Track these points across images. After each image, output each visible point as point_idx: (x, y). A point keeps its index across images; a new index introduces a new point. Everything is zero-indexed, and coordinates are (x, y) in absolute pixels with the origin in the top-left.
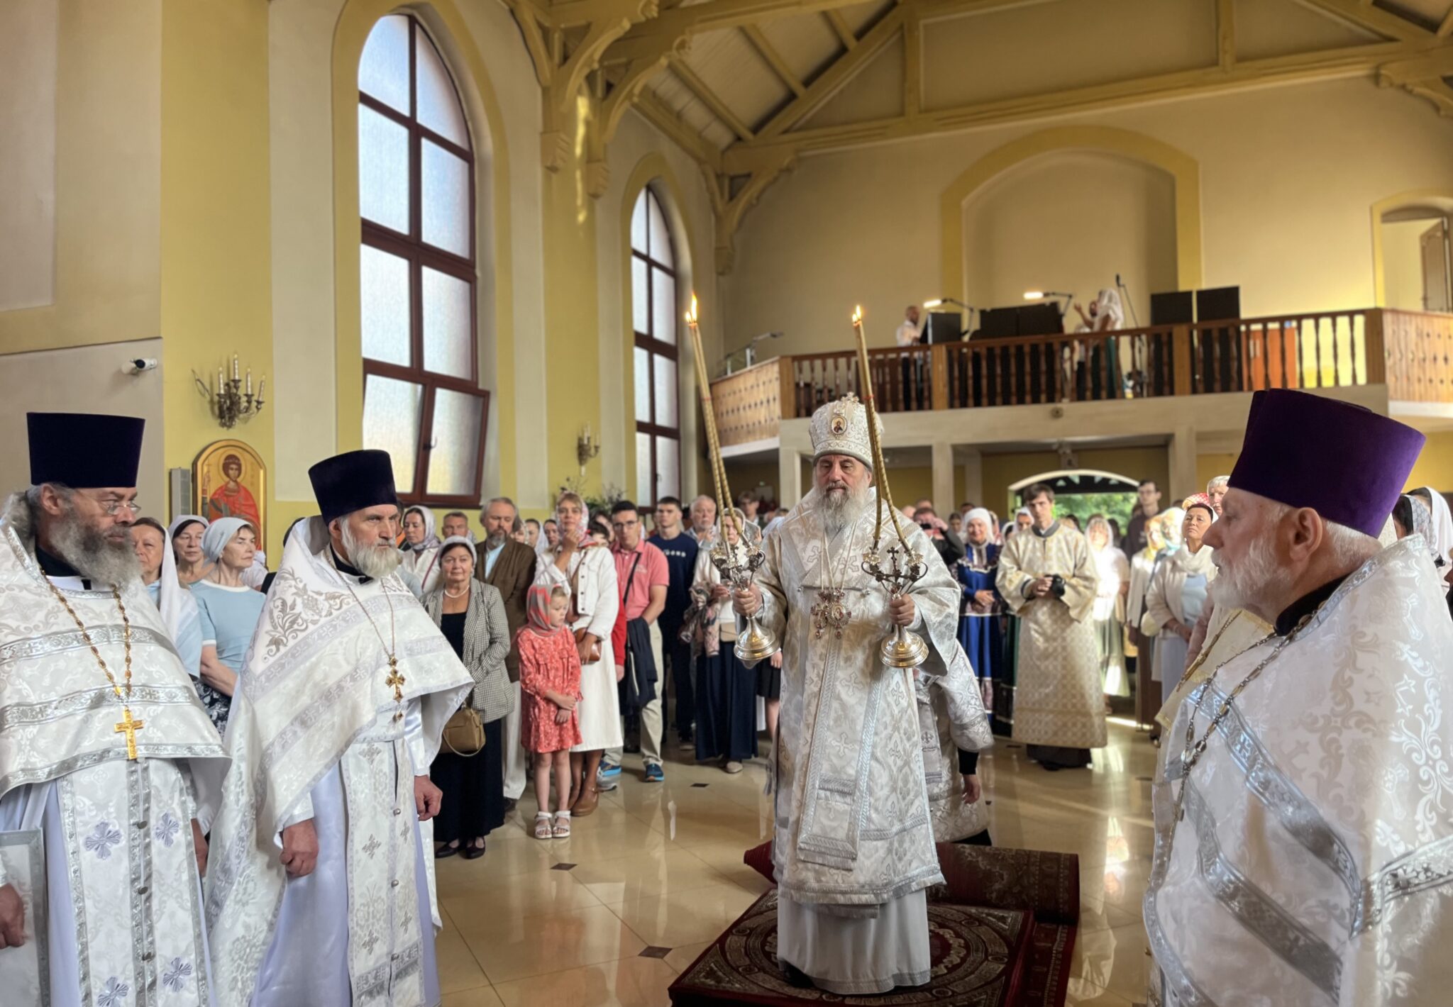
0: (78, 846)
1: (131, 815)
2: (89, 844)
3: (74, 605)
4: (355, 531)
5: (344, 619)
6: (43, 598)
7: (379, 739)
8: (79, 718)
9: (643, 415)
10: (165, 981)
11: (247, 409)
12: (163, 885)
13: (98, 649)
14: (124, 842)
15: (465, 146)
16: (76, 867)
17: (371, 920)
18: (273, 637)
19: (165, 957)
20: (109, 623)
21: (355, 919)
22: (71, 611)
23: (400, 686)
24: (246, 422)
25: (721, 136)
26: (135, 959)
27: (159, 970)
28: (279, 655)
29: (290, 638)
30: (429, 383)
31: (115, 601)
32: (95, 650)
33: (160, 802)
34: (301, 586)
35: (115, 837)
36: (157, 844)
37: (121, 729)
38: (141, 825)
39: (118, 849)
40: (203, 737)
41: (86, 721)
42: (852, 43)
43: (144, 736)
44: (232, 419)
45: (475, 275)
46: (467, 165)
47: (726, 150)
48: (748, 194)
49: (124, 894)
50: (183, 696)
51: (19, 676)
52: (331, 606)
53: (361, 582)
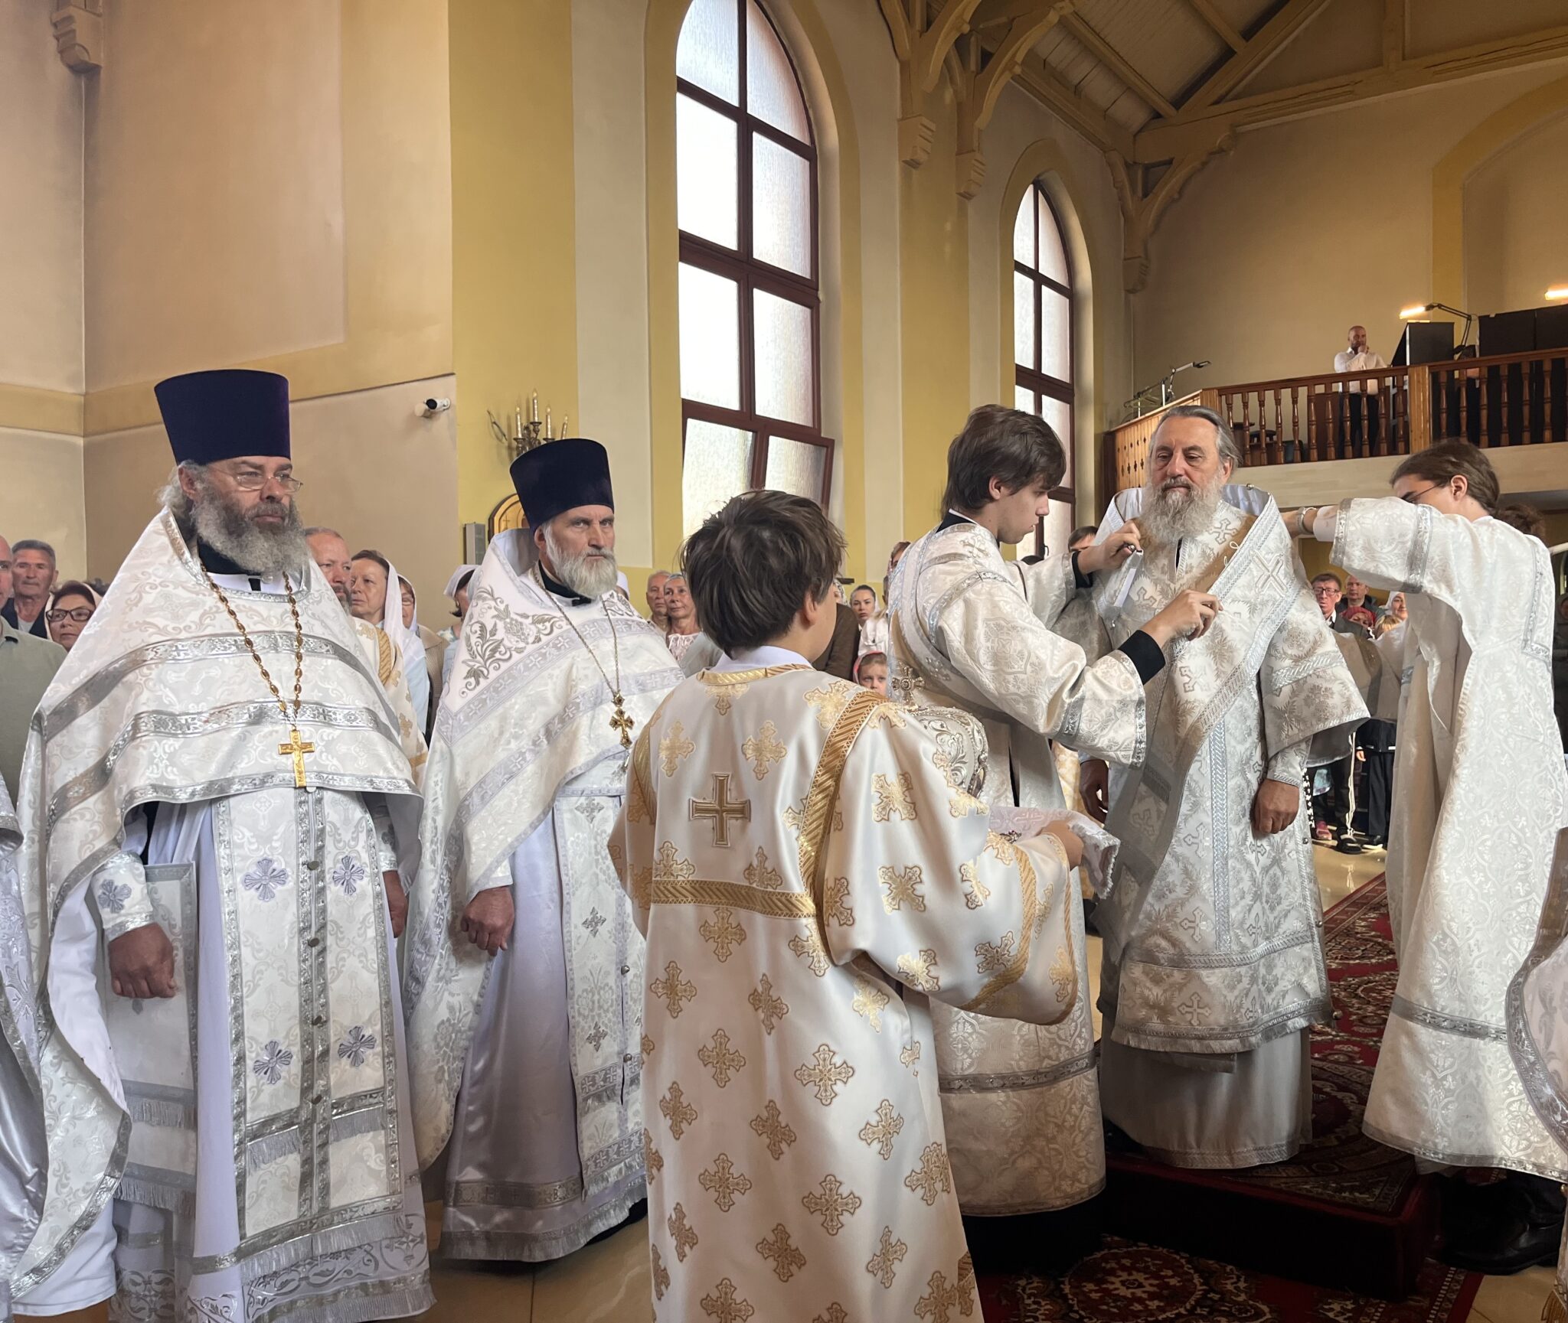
0: (235, 884)
1: (300, 853)
2: (249, 881)
6: (201, 596)
7: (600, 793)
8: (234, 734)
10: (341, 1053)
12: (342, 939)
13: (261, 657)
14: (290, 884)
15: (807, 141)
16: (232, 908)
17: (596, 1011)
18: (474, 667)
19: (341, 1026)
20: (277, 629)
21: (576, 1007)
22: (232, 613)
23: (627, 729)
25: (1131, 113)
26: (303, 1021)
27: (333, 1039)
28: (479, 688)
29: (491, 669)
30: (762, 429)
31: (288, 606)
32: (257, 658)
33: (339, 841)
34: (502, 607)
35: (280, 877)
36: (334, 891)
37: (286, 750)
38: (311, 866)
39: (284, 891)
40: (386, 770)
41: (243, 738)
43: (315, 762)
45: (818, 299)
46: (807, 163)
47: (1140, 131)
48: (1168, 186)
49: (291, 944)
50: (363, 720)
51: (160, 680)
52: (539, 631)
53: (575, 604)
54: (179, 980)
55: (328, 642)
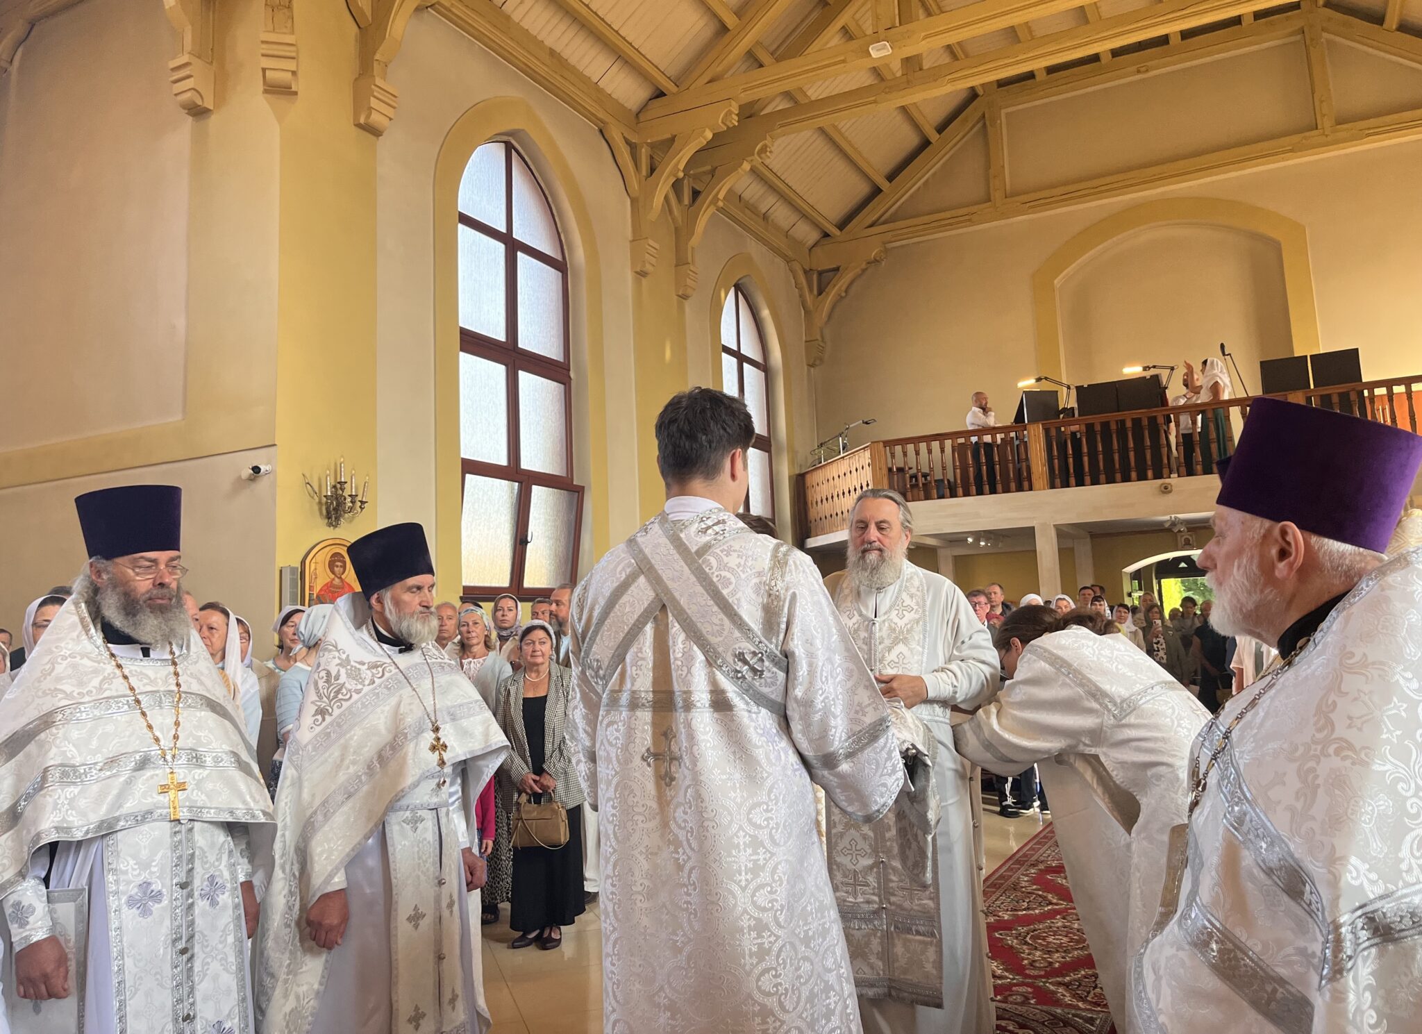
0: (120, 904)
1: (174, 875)
2: (131, 902)
3: (130, 671)
4: (397, 603)
5: (386, 687)
6: (102, 664)
7: (422, 807)
8: (122, 779)
11: (351, 509)
12: (206, 946)
13: (148, 713)
14: (165, 902)
15: (559, 258)
16: (117, 925)
18: (320, 706)
19: (207, 1020)
20: (162, 689)
23: (443, 752)
24: (351, 521)
25: (806, 233)
26: (175, 1019)
27: (199, 1032)
28: (324, 724)
29: (335, 707)
30: (525, 480)
32: (144, 714)
33: (206, 863)
34: (344, 657)
35: (157, 897)
36: (201, 905)
37: (164, 789)
38: (183, 886)
39: (160, 909)
40: (244, 802)
41: (129, 782)
42: (934, 136)
44: (337, 519)
45: (570, 377)
46: (560, 274)
47: (814, 246)
48: (837, 287)
49: (165, 953)
50: (228, 761)
51: (65, 738)
52: (373, 675)
53: (401, 651)
54: (72, 984)
55: (203, 697)
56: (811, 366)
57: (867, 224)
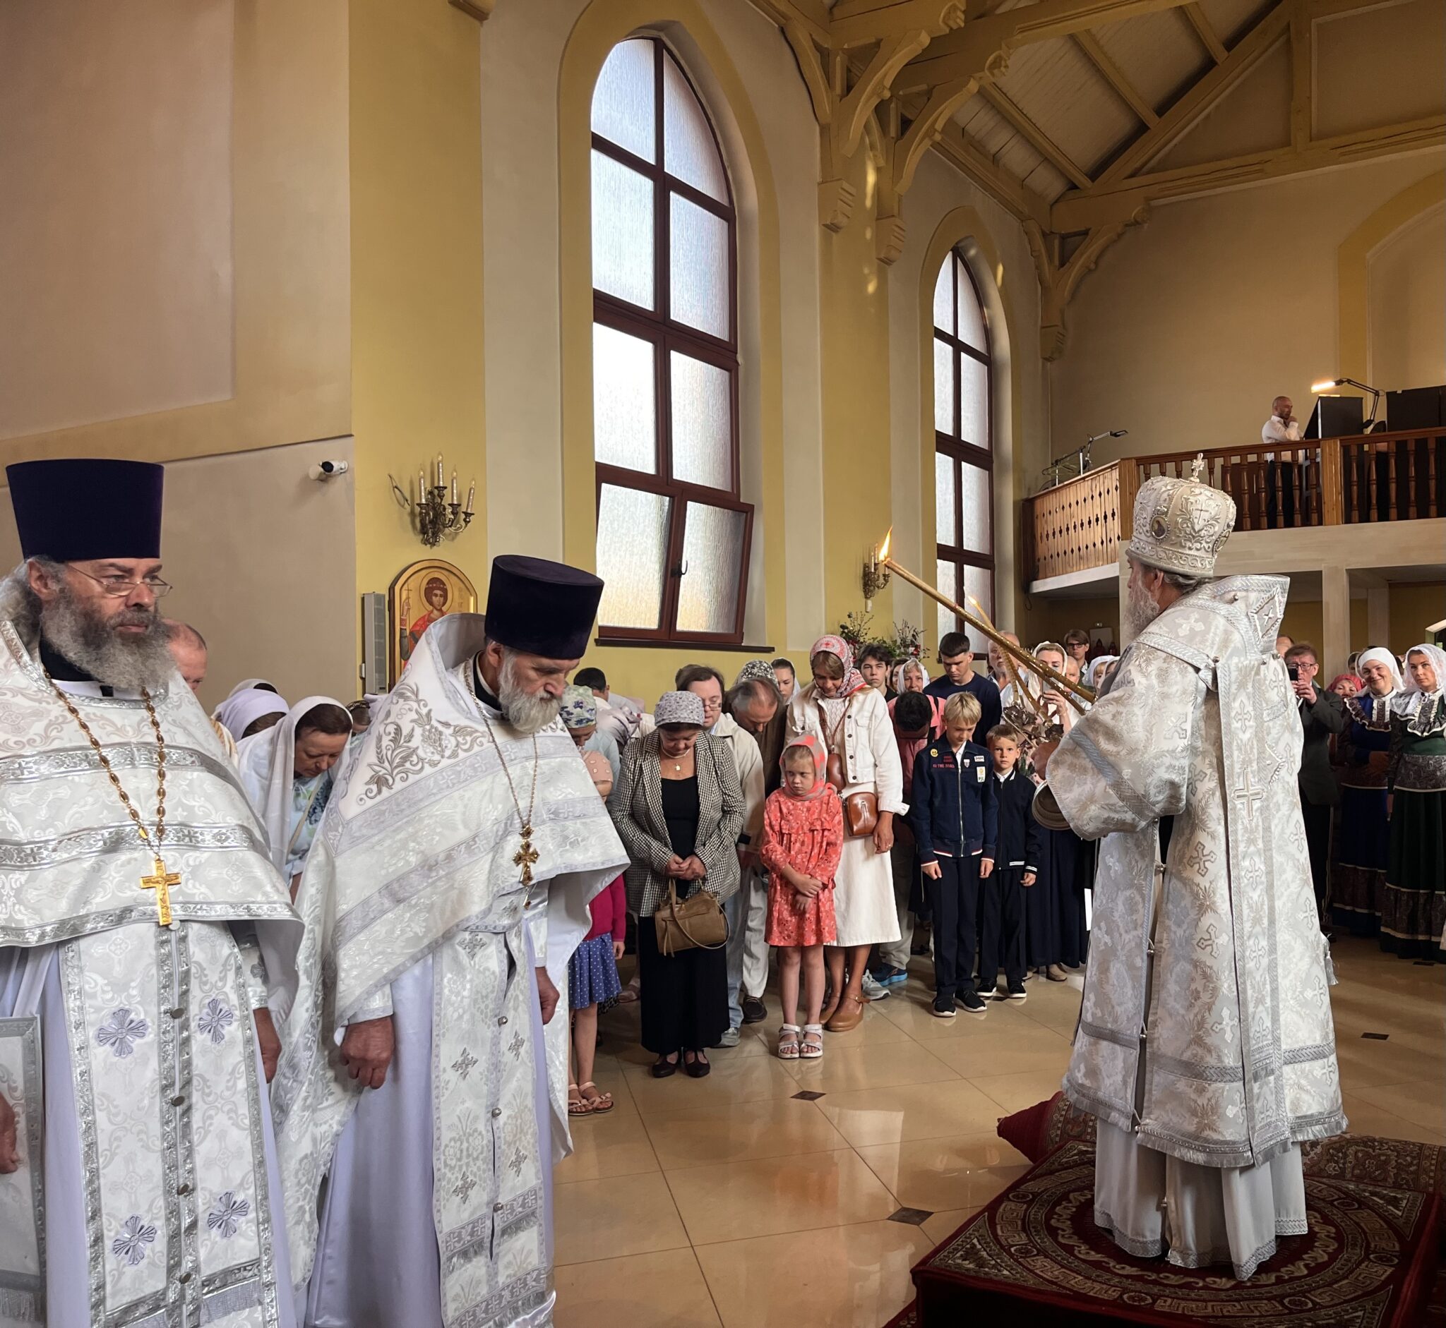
0: (87, 1040)
1: (161, 1000)
2: (103, 1037)
3: (87, 715)
5: (472, 766)
6: (44, 704)
8: (86, 865)
9: (945, 536)
10: (211, 1223)
11: (453, 522)
12: (209, 1095)
13: (119, 776)
14: (151, 1036)
15: (725, 202)
16: (83, 1068)
17: (465, 1160)
18: (377, 772)
19: (211, 1193)
20: (134, 740)
21: (442, 1158)
22: (84, 726)
24: (453, 539)
25: (1048, 183)
26: (168, 1192)
27: (201, 1208)
28: (379, 798)
29: (397, 779)
30: (678, 495)
31: (145, 713)
32: (114, 779)
34: (424, 711)
35: (138, 1029)
36: (200, 1040)
38: (176, 1014)
39: (145, 1044)
40: (264, 894)
41: (97, 869)
42: (1220, 54)
45: (737, 362)
46: (725, 224)
47: (1057, 201)
48: (1085, 256)
49: (151, 1105)
50: (236, 840)
54: (22, 1152)
55: (192, 752)
56: (1046, 359)
57: (1129, 171)
